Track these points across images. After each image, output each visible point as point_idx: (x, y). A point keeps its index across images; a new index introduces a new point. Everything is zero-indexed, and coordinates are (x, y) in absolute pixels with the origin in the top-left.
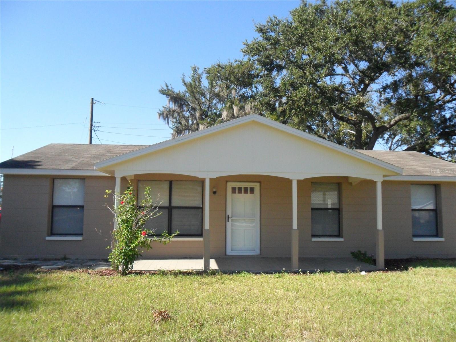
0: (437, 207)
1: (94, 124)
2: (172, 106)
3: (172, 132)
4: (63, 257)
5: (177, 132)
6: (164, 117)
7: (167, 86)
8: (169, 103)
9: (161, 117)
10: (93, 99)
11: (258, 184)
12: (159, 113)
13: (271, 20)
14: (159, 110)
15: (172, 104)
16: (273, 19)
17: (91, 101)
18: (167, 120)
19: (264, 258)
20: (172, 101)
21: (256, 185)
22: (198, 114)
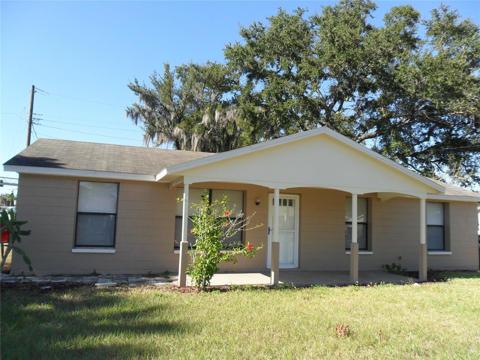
0: (444, 223)
1: (33, 116)
2: (143, 105)
3: (144, 133)
4: (92, 272)
5: (150, 134)
6: (132, 116)
7: (137, 82)
8: (140, 101)
9: (129, 116)
10: (33, 87)
11: (298, 196)
12: (127, 111)
13: (255, 25)
14: (128, 108)
15: (143, 103)
16: (257, 24)
17: (31, 88)
18: (135, 119)
19: (303, 271)
20: (144, 99)
21: (296, 198)
22: (173, 116)
